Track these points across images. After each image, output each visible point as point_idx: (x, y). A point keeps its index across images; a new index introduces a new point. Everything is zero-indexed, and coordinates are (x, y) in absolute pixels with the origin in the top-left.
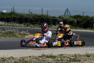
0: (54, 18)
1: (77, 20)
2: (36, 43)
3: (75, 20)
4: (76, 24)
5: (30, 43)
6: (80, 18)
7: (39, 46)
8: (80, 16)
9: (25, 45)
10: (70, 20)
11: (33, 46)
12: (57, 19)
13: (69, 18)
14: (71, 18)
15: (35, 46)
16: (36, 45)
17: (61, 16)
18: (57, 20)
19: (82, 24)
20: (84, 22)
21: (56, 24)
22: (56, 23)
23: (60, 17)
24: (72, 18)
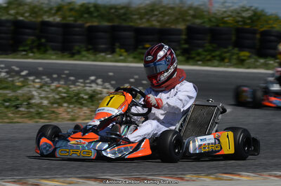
2: (98, 141)
5: (73, 142)
7: (114, 153)
9: (51, 150)
11: (86, 156)
15: (93, 155)
16: (99, 152)
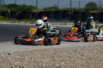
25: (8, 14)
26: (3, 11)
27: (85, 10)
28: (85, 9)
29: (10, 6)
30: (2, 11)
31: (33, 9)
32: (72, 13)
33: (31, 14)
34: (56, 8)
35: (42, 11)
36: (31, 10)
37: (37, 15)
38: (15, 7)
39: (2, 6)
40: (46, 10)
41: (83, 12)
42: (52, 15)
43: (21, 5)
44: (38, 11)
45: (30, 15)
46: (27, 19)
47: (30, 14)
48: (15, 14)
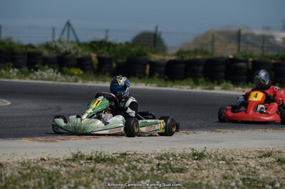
0: (31, 50)
1: (100, 53)
3: (94, 56)
4: (96, 67)
6: (108, 50)
8: (106, 42)
10: (77, 53)
12: (40, 50)
13: (76, 50)
14: (80, 50)
17: (51, 43)
18: (40, 54)
19: (114, 65)
20: (119, 61)
21: (37, 66)
22: (37, 63)
23: (47, 46)
24: (84, 48)
25: (92, 64)
26: (80, 56)
27: (276, 58)
28: (278, 55)
29: (94, 45)
30: (76, 57)
31: (150, 54)
32: (248, 66)
33: (148, 67)
34: (206, 53)
35: (173, 58)
36: (145, 54)
37: (163, 69)
38: (106, 48)
39: (76, 45)
40: (182, 57)
41: (275, 64)
42: (201, 68)
43: (120, 44)
44: (164, 60)
45: (145, 68)
46: (140, 78)
47: (145, 65)
48: (108, 65)
